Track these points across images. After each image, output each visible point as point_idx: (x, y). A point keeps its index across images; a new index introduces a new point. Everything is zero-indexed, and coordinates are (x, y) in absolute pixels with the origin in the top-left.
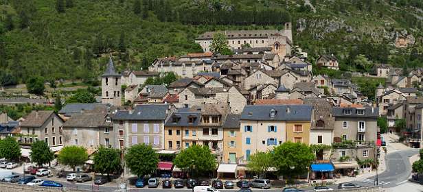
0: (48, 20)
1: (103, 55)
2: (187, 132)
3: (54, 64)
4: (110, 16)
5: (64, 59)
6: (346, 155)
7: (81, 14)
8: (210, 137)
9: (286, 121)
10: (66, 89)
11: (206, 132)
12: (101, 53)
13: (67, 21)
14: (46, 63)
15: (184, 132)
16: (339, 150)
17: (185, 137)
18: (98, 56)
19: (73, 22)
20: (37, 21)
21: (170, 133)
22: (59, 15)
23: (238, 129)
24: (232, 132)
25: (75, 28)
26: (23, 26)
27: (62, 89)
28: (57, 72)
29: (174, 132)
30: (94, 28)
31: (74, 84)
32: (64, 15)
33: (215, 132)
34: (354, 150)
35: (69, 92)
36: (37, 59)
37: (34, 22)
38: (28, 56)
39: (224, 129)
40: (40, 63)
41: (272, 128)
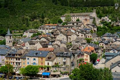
0: (17, 4)
1: (35, 20)
2: (12, 59)
3: (14, 23)
4: (43, 3)
5: (19, 21)
6: (57, 70)
7: (31, 2)
8: (18, 61)
9: (38, 57)
10: (16, 34)
11: (17, 59)
12: (34, 19)
13: (24, 5)
14: (11, 23)
15: (11, 59)
16: (54, 68)
17: (11, 61)
18: (33, 21)
19: (27, 5)
20: (12, 5)
21: (7, 59)
22: (22, 2)
23: (26, 59)
24: (24, 60)
25: (27, 8)
26: (6, 7)
27: (15, 34)
28: (15, 27)
29: (8, 59)
30: (34, 8)
31: (20, 32)
32: (24, 2)
33: (19, 60)
34: (59, 68)
35: (17, 36)
36: (8, 21)
37: (11, 5)
38: (4, 20)
39: (22, 59)
40: (9, 23)
41: (35, 59)
